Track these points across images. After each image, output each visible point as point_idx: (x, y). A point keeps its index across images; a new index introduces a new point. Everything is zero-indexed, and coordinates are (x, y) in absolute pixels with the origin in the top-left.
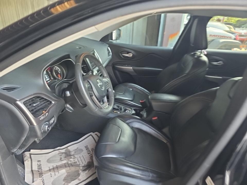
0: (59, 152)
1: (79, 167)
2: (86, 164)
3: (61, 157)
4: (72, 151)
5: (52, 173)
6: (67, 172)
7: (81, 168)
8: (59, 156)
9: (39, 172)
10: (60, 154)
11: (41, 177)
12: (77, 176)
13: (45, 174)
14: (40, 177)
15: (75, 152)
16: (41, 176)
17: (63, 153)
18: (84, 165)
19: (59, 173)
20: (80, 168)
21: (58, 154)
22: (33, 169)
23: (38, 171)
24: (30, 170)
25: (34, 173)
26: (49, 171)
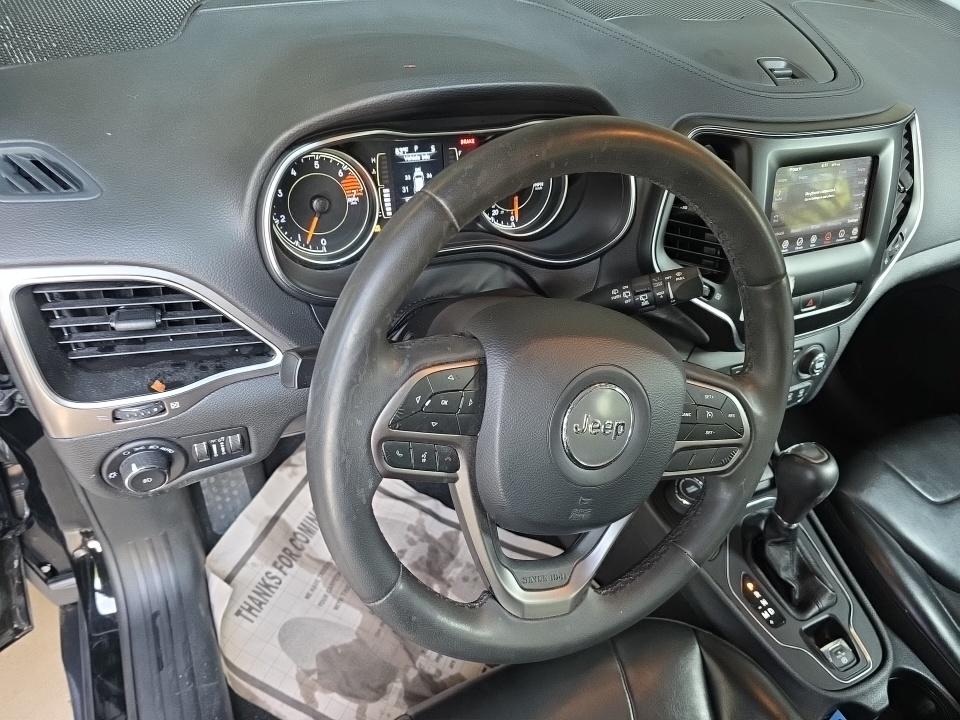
0: (421, 522)
1: (410, 663)
2: (442, 678)
3: (408, 547)
4: (459, 564)
5: (320, 585)
6: (360, 632)
7: (412, 674)
8: (404, 541)
9: (291, 541)
10: (416, 533)
11: (280, 569)
12: (372, 689)
13: (302, 564)
14: (275, 565)
15: (465, 579)
16: (279, 564)
17: (427, 538)
18: (432, 671)
19: (336, 608)
20: (406, 669)
21: (410, 528)
22: (284, 516)
23: (295, 534)
24: (272, 513)
25: (270, 535)
26: (320, 567)
